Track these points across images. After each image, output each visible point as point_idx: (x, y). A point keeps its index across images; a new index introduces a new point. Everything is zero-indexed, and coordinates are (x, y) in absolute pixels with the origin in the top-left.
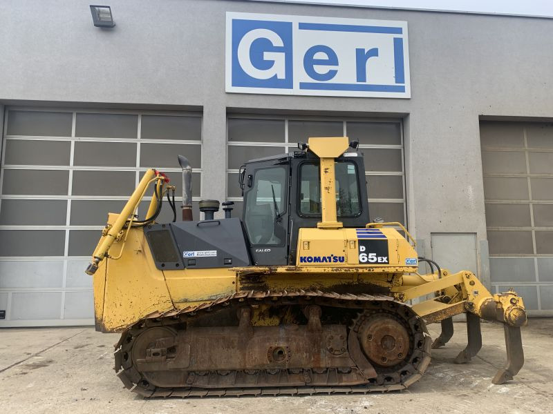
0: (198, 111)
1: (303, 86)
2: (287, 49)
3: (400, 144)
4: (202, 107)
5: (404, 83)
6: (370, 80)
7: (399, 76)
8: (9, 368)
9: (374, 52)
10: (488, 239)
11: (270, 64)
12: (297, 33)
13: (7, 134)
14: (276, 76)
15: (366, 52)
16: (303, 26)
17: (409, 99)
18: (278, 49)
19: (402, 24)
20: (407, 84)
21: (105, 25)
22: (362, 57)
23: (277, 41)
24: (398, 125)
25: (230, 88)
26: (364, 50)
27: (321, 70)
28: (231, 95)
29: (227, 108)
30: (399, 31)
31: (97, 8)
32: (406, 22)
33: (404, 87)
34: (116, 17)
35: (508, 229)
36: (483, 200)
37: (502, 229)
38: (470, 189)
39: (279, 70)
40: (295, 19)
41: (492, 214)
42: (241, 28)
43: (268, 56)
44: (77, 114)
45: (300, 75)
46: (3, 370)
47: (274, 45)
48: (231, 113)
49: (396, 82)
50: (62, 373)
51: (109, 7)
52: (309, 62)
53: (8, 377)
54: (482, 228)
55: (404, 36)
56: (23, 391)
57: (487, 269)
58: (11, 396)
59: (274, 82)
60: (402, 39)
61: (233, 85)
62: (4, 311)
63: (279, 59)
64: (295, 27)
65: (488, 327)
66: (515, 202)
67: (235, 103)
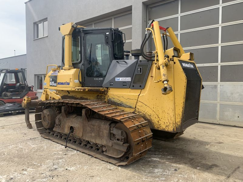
4: (132, 6)
29: (143, 3)
48: (150, 4)
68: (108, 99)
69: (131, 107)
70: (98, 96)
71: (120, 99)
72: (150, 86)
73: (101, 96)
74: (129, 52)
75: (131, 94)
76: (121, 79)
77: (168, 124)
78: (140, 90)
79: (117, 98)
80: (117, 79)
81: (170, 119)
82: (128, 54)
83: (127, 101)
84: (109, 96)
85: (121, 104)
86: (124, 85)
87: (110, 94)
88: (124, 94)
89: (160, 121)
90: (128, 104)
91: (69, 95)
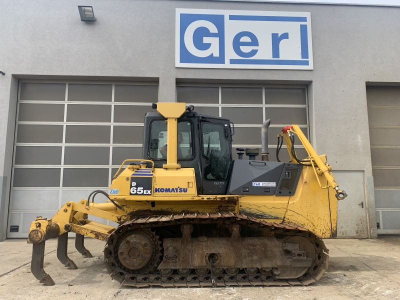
0: (155, 82)
1: (233, 61)
2: (221, 35)
3: (305, 104)
4: (158, 78)
5: (308, 58)
6: (282, 57)
7: (305, 53)
8: (19, 268)
9: (285, 36)
10: (373, 175)
11: (208, 46)
12: (227, 22)
13: (20, 99)
14: (212, 54)
15: (279, 36)
16: (232, 18)
17: (312, 70)
18: (214, 35)
19: (307, 15)
20: (310, 59)
21: (88, 20)
22: (276, 40)
23: (213, 29)
24: (304, 90)
25: (178, 64)
26: (278, 34)
27: (245, 49)
28: (179, 69)
29: (176, 79)
30: (304, 19)
31: (83, 8)
32: (310, 13)
33: (308, 61)
34: (97, 14)
35: (388, 167)
36: (370, 146)
37: (384, 167)
38: (359, 137)
39: (214, 51)
40: (226, 13)
41: (376, 156)
42: (186, 20)
43: (206, 40)
44: (69, 84)
45: (230, 54)
46: (15, 270)
47: (211, 32)
48: (180, 83)
49: (302, 58)
50: (56, 272)
51: (91, 7)
52: (237, 44)
53: (17, 275)
54: (368, 167)
55: (308, 23)
56: (27, 286)
57: (373, 198)
58: (18, 289)
59: (211, 59)
60: (306, 25)
61: (181, 62)
62: (18, 226)
63: (214, 42)
64: (226, 18)
65: (373, 242)
66: (394, 147)
67: (182, 75)
68: (240, 210)
69: (277, 218)
70: (221, 206)
71: (260, 209)
72: (302, 192)
73: (227, 206)
74: (243, 150)
75: (278, 202)
76: (261, 184)
77: (325, 230)
78: (289, 197)
79: (256, 207)
80: (255, 184)
81: (326, 225)
82: (242, 152)
83: (273, 210)
84: (241, 206)
85: (261, 216)
86: (266, 192)
87: (243, 203)
88: (267, 202)
89: (315, 229)
90: (273, 215)
91: (153, 209)
